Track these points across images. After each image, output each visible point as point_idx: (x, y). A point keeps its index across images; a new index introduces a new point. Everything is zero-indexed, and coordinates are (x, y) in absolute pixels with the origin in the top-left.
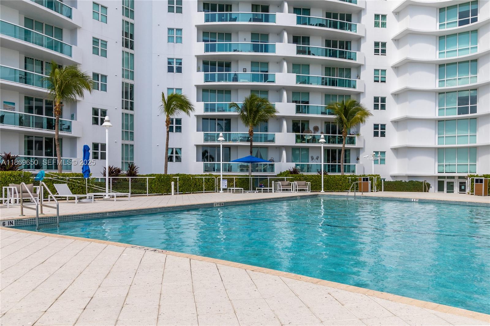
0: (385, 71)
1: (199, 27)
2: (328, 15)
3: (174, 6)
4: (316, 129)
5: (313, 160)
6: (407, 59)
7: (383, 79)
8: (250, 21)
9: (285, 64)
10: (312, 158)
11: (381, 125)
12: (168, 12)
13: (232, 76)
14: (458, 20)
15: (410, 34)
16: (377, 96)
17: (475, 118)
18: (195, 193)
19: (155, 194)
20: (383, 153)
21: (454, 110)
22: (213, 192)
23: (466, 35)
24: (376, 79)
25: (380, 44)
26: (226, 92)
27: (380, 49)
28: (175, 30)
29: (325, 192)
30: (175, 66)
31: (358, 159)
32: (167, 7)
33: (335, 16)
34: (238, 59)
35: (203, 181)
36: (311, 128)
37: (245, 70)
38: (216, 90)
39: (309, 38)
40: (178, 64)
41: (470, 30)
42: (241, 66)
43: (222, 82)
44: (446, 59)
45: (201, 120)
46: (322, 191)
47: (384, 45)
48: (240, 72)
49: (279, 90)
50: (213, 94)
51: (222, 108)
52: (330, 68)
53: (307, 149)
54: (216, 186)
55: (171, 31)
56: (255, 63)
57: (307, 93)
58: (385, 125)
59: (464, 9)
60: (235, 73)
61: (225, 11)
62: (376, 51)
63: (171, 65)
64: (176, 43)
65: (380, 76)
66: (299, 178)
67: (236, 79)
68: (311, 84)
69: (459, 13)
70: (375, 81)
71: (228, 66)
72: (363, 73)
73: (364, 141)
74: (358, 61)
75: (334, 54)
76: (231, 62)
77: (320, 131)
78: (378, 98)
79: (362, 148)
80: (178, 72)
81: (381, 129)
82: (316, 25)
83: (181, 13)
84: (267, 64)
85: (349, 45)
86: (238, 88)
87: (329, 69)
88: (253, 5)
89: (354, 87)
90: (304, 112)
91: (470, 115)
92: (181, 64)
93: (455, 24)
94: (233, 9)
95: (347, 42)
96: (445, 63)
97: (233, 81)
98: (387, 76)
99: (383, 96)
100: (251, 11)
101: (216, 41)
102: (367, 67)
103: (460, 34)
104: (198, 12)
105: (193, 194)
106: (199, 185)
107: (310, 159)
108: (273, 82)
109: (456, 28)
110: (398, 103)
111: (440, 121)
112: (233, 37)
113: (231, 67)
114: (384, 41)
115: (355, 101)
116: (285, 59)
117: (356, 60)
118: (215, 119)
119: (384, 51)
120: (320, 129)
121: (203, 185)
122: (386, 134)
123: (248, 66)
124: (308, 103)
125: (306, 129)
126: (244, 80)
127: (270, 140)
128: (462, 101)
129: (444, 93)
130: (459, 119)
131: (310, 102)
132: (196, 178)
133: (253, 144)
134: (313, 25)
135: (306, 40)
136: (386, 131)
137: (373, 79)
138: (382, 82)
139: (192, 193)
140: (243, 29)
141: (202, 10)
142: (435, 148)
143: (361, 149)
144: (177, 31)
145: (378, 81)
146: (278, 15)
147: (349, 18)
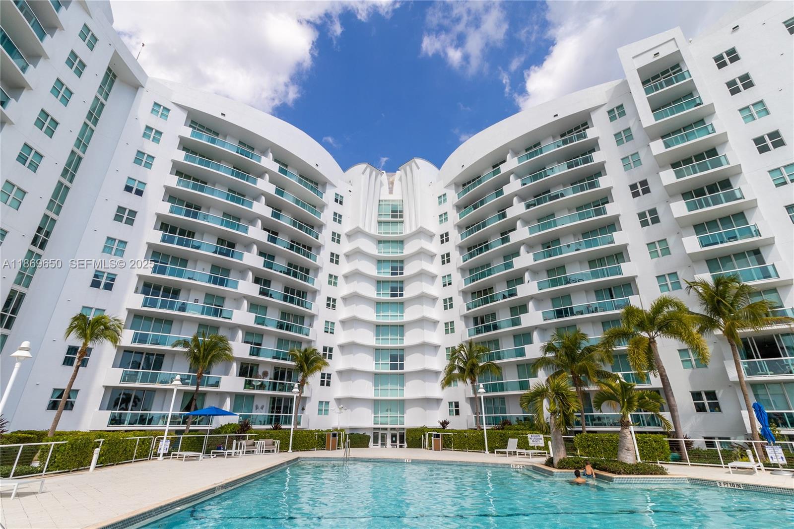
0: (334, 323)
1: (150, 246)
2: (290, 265)
3: (123, 216)
4: (265, 374)
5: (258, 410)
6: (354, 317)
7: (332, 331)
8: (215, 252)
9: (245, 302)
10: (256, 407)
11: (328, 374)
12: (114, 220)
13: (179, 305)
14: (390, 292)
15: (357, 296)
16: (326, 345)
17: (403, 374)
18: (120, 464)
19: (58, 471)
20: (327, 403)
21: (387, 365)
22: (146, 460)
23: (396, 305)
24: (326, 330)
25: (332, 299)
26: (166, 322)
27: (331, 303)
28: (117, 241)
29: (293, 451)
30: (103, 281)
31: (303, 409)
32: (114, 215)
33: (296, 267)
34: (189, 288)
35: (136, 444)
36: (260, 373)
37: (196, 301)
38: (153, 318)
39: (270, 281)
40: (110, 279)
41: (398, 301)
42: (193, 295)
43: (165, 309)
44: (381, 321)
45: (122, 352)
46: (290, 451)
47: (334, 300)
48: (191, 302)
49: (234, 328)
50: (147, 322)
51: (157, 340)
52: (286, 313)
53: (253, 396)
54: (152, 450)
55: (110, 241)
56: (210, 296)
57: (261, 334)
58: (330, 375)
59: (394, 285)
60: (184, 303)
61: (186, 236)
62: (328, 305)
63: (98, 278)
64: (114, 255)
65: (329, 328)
66: (265, 436)
67: (183, 308)
68: (266, 326)
69: (391, 287)
70: (325, 332)
71: (176, 293)
72: (315, 323)
73: (312, 389)
74: (313, 311)
75: (292, 300)
76: (180, 290)
77: (269, 377)
78: (327, 348)
79: (309, 397)
80: (105, 289)
81: (327, 379)
82: (281, 272)
83: (132, 225)
84: (224, 298)
85: (305, 295)
86: (182, 320)
87: (284, 314)
88: (219, 239)
89: (307, 335)
90: (255, 354)
91: (399, 371)
92: (113, 280)
93: (388, 295)
94: (195, 237)
95: (303, 292)
96: (381, 324)
97: (179, 310)
98: (335, 328)
99: (331, 346)
100: (216, 243)
101: (167, 264)
102: (319, 318)
103: (391, 303)
104: (154, 229)
105: (118, 466)
106: (130, 451)
107: (254, 408)
108: (230, 319)
109: (388, 298)
110: (342, 355)
111: (376, 374)
112: (189, 264)
113: (179, 295)
114: (335, 298)
115: (316, 350)
116: (246, 297)
117: (311, 309)
118: (142, 353)
119: (334, 306)
120: (269, 374)
121: (134, 450)
122: (331, 383)
123: (202, 298)
124: (260, 345)
125: (254, 374)
126: (194, 312)
127: (212, 384)
128: (393, 358)
129: (379, 349)
130: (391, 374)
131: (262, 345)
132: (128, 440)
133: (200, 389)
134: (277, 271)
135: (267, 283)
136: (331, 380)
137: (323, 330)
138: (331, 333)
139: (117, 464)
140: (205, 258)
141: (159, 228)
142: (372, 400)
143: (307, 399)
144: (119, 243)
145: (327, 332)
146: (246, 254)
147: (307, 271)
